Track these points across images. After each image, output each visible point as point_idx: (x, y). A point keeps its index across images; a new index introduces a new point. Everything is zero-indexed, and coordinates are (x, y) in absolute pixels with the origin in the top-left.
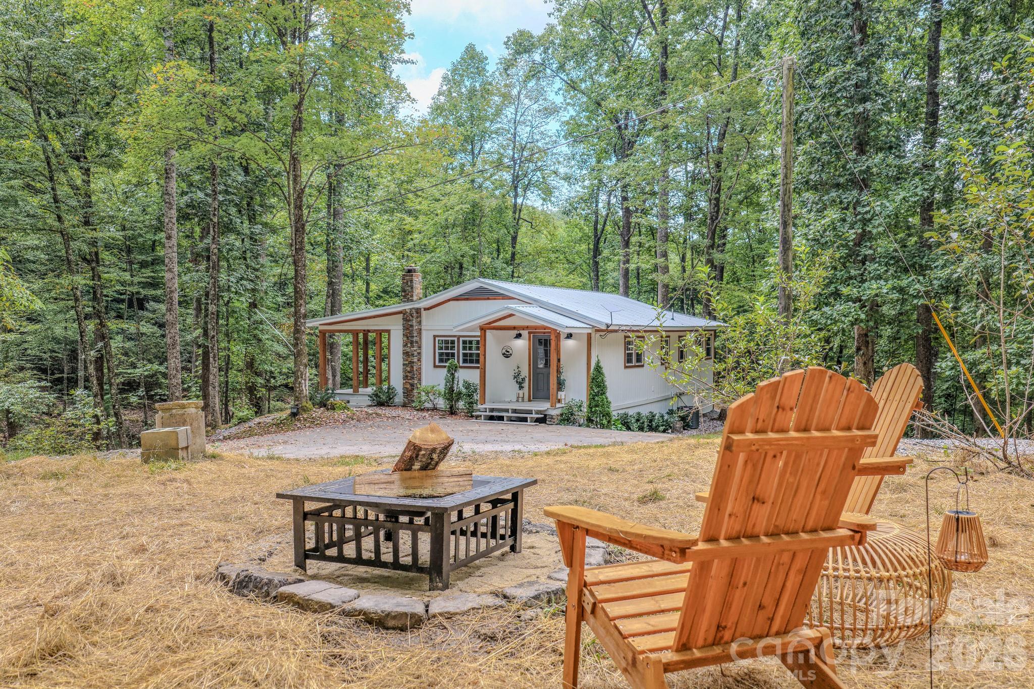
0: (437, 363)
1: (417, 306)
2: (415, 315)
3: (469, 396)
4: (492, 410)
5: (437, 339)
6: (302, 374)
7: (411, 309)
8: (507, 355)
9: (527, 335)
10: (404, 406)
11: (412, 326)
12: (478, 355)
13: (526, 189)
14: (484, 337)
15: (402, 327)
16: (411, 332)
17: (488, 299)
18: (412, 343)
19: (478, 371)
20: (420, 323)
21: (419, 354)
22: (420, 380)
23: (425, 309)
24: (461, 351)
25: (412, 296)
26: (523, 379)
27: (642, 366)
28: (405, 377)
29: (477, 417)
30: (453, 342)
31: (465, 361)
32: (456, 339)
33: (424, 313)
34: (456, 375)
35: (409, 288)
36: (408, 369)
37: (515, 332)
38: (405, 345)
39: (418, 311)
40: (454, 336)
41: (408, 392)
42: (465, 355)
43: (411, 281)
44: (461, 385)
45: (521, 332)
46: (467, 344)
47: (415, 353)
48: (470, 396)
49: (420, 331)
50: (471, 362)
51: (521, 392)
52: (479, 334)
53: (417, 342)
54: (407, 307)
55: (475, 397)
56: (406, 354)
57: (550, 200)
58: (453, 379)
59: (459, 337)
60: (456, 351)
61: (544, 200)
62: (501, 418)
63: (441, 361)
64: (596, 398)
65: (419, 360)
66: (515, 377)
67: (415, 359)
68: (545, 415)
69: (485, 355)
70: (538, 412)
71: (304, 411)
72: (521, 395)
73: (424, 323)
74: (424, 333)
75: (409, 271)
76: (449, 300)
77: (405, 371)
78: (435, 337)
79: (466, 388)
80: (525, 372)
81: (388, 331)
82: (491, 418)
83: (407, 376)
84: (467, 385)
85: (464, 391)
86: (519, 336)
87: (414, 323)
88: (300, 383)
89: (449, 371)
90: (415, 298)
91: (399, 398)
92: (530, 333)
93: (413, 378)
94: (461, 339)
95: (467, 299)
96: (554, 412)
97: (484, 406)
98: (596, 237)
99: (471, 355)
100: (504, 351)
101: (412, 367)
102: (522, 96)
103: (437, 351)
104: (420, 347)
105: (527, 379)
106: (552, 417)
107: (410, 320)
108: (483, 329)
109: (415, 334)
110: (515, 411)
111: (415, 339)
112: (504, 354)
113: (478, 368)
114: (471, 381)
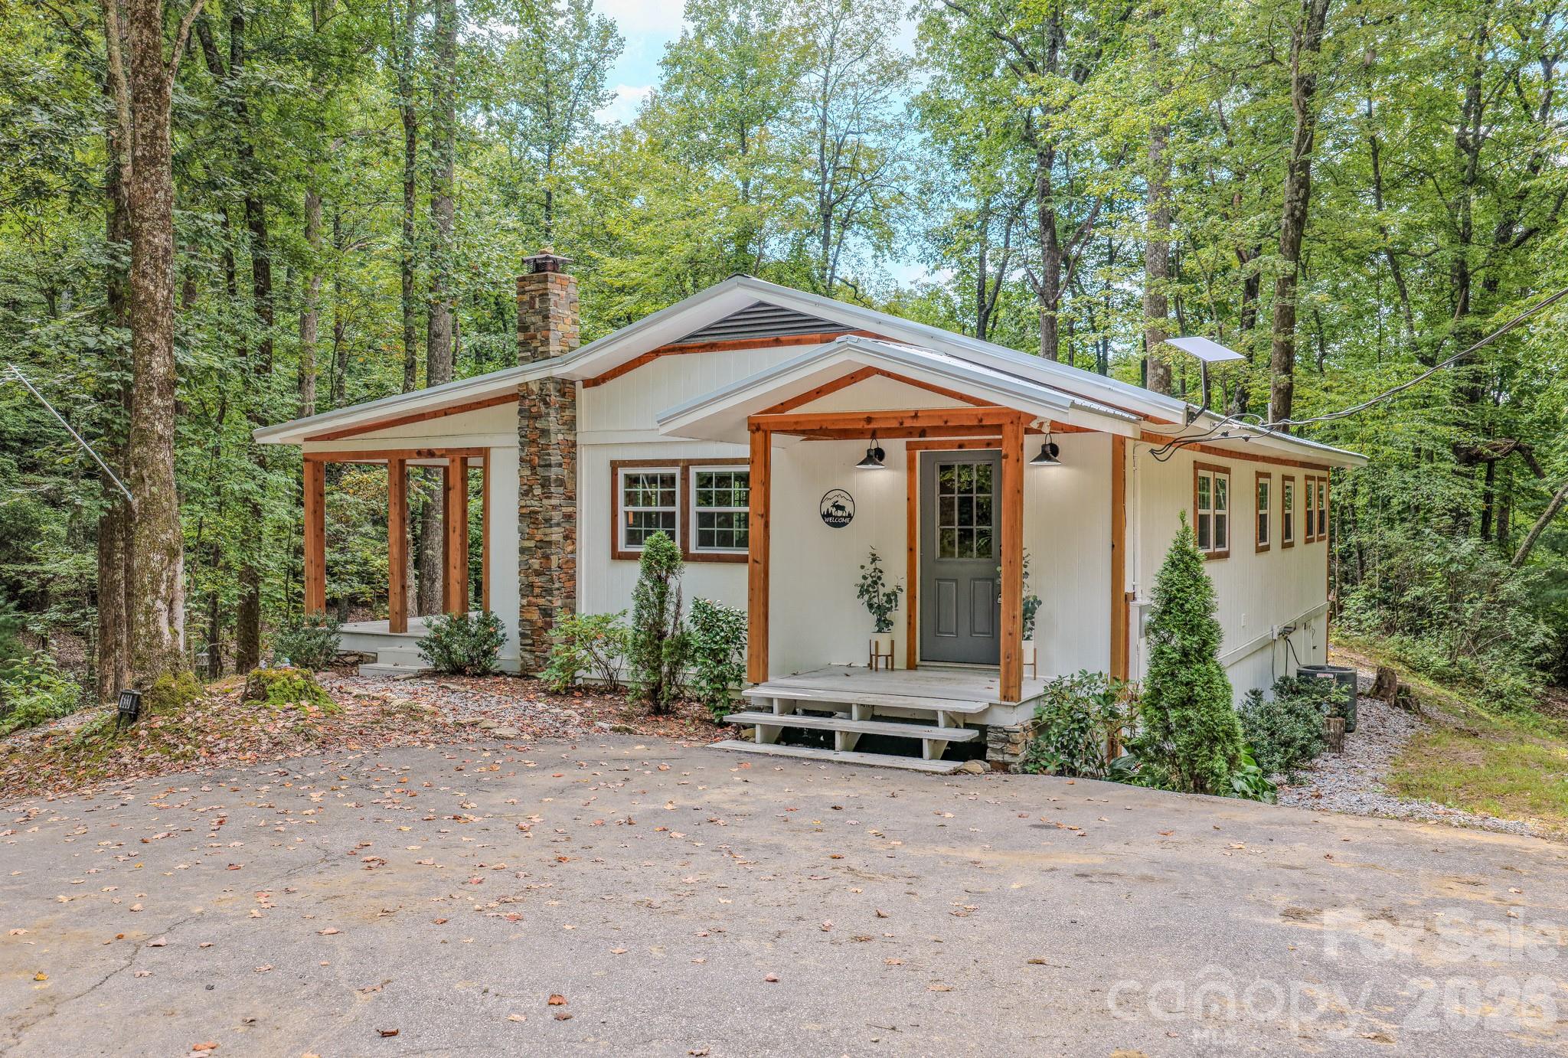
0: (622, 547)
1: (559, 371)
2: (554, 398)
3: (714, 653)
4: (791, 707)
5: (622, 472)
6: (156, 581)
7: (543, 382)
8: (836, 518)
9: (904, 454)
10: (525, 675)
11: (545, 433)
12: (745, 520)
13: (845, 225)
14: (762, 456)
15: (515, 439)
16: (543, 452)
17: (778, 342)
18: (545, 483)
19: (742, 572)
20: (571, 424)
21: (570, 517)
22: (571, 595)
23: (589, 383)
24: (694, 509)
25: (545, 341)
26: (891, 597)
27: (1226, 555)
28: (527, 589)
29: (742, 731)
30: (669, 481)
31: (705, 540)
32: (677, 471)
33: (583, 395)
34: (673, 582)
35: (537, 319)
36: (536, 563)
37: (864, 445)
38: (526, 493)
39: (565, 387)
40: (674, 463)
41: (534, 636)
42: (705, 519)
43: (544, 296)
44: (686, 618)
45: (884, 443)
46: (715, 486)
47: (557, 517)
48: (717, 655)
49: (571, 449)
50: (726, 540)
51: (884, 640)
52: (744, 451)
53: (561, 482)
54: (532, 374)
55: (736, 659)
56: (529, 518)
57: (889, 248)
58: (662, 595)
59: (686, 465)
60: (677, 509)
61: (878, 248)
62: (825, 740)
63: (633, 538)
64: (1183, 674)
65: (569, 537)
66: (863, 591)
67: (556, 535)
68: (983, 729)
69: (766, 515)
70: (955, 720)
71: (162, 703)
72: (885, 649)
73: (582, 425)
74: (584, 457)
75: (539, 267)
76: (657, 353)
77: (525, 569)
78: (615, 466)
79: (707, 630)
80: (896, 574)
81: (484, 453)
82: (789, 736)
83: (531, 586)
84: (708, 618)
85: (697, 637)
86: (876, 456)
87: (552, 422)
88: (149, 611)
89: (648, 570)
90: (554, 348)
91: (509, 655)
92: (910, 447)
93: (549, 592)
94: (693, 471)
95: (712, 347)
96: (1014, 719)
97: (763, 691)
98: (981, 308)
99: (727, 519)
100: (827, 506)
101: (547, 557)
102: (838, 45)
103: (622, 508)
104: (571, 498)
105: (903, 598)
106: (1007, 737)
107: (538, 417)
108: (760, 429)
109: (555, 458)
110: (872, 713)
111: (553, 473)
112: (826, 516)
113: (743, 560)
114: (719, 603)
